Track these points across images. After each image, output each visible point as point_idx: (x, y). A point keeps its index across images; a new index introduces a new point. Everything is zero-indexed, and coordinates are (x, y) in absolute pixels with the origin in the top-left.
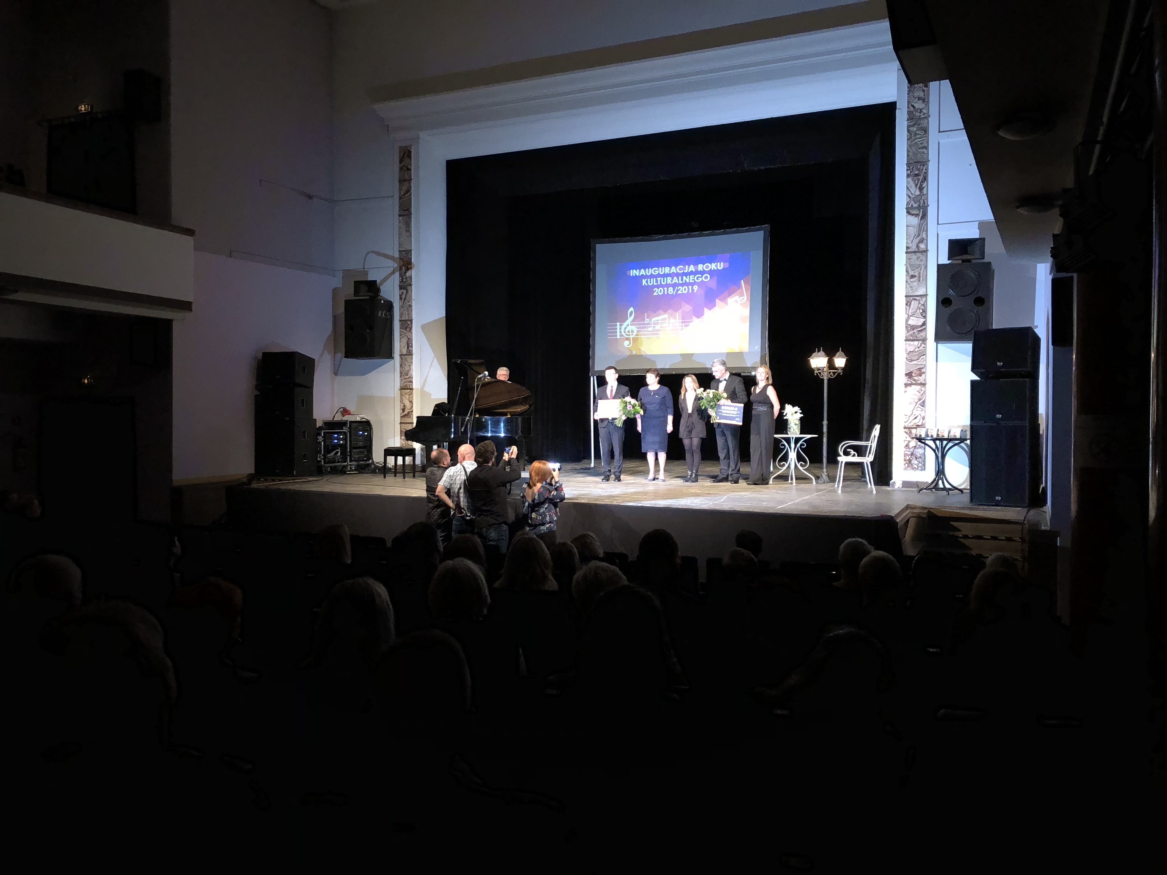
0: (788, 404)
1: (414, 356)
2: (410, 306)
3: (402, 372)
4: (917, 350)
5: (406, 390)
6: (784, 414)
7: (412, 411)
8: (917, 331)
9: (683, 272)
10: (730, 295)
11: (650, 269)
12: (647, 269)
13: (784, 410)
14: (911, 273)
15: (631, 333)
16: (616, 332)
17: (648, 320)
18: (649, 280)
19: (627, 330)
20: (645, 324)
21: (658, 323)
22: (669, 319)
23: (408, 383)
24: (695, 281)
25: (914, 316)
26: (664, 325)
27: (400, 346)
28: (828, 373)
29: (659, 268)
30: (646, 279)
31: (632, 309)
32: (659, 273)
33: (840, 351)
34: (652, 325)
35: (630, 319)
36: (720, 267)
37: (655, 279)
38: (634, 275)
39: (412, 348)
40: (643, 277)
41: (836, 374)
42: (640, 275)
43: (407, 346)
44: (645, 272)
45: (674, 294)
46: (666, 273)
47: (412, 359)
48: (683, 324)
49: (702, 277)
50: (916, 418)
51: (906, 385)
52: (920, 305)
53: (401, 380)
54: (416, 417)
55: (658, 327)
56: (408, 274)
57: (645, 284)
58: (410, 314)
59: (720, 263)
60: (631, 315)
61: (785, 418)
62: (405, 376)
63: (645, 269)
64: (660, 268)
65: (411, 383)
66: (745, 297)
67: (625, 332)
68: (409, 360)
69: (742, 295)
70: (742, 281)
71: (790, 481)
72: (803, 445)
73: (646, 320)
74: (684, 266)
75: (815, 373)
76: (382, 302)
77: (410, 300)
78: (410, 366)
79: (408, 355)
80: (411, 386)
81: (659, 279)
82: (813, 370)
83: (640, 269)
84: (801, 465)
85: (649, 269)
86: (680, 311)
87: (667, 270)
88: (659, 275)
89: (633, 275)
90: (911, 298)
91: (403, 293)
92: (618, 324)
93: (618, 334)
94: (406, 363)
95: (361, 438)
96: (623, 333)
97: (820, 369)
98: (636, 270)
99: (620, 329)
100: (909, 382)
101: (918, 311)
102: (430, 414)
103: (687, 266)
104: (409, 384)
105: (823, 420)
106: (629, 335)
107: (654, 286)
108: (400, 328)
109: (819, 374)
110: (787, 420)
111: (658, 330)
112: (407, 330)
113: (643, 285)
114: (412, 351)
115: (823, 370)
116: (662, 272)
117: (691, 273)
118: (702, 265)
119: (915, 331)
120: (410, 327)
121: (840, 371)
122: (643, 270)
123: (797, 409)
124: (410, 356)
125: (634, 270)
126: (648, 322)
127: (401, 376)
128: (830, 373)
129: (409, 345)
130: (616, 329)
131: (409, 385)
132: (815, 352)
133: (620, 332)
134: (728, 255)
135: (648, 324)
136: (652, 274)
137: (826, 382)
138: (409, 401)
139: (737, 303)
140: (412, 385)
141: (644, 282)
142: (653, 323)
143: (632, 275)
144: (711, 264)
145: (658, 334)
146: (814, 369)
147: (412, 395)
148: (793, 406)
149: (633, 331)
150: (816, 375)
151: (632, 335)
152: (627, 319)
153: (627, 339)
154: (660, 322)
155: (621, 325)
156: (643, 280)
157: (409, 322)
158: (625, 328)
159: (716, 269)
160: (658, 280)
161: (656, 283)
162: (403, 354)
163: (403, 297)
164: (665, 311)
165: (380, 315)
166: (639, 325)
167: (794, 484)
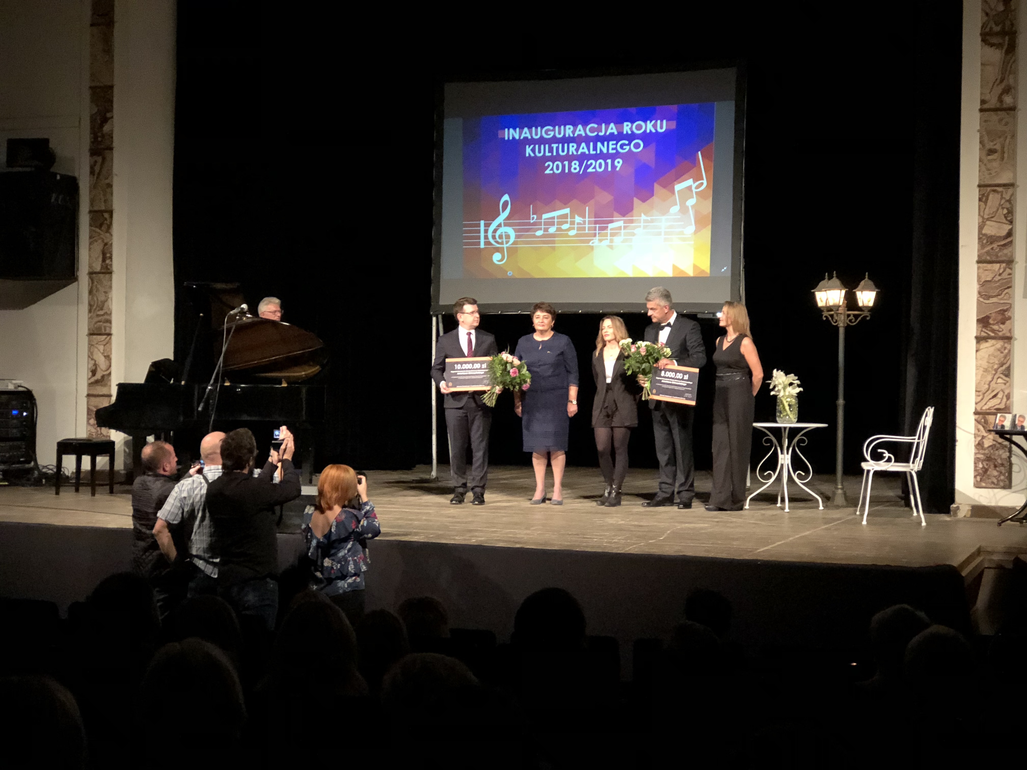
0: (777, 370)
1: (114, 276)
2: (110, 186)
3: (92, 303)
4: (998, 278)
5: (99, 337)
6: (771, 387)
7: (110, 374)
8: (998, 246)
9: (597, 135)
10: (679, 177)
11: (539, 128)
12: (534, 128)
13: (770, 380)
14: (990, 145)
15: (504, 240)
16: (479, 238)
17: (535, 216)
18: (537, 146)
19: (497, 235)
20: (530, 224)
21: (553, 224)
22: (573, 217)
23: (104, 322)
24: (618, 152)
25: (992, 219)
26: (565, 227)
27: (90, 256)
28: (846, 317)
29: (554, 127)
30: (532, 146)
31: (506, 197)
32: (554, 136)
33: (866, 279)
34: (543, 227)
35: (504, 215)
36: (661, 128)
37: (547, 146)
38: (511, 138)
39: (111, 261)
40: (527, 141)
41: (859, 319)
42: (522, 138)
43: (101, 256)
44: (531, 134)
45: (581, 173)
46: (567, 135)
47: (111, 280)
48: (597, 226)
49: (629, 144)
50: (995, 396)
51: (979, 339)
52: (1003, 201)
53: (90, 318)
54: (117, 385)
55: (552, 230)
56: (106, 128)
57: (529, 154)
58: (108, 201)
59: (662, 121)
60: (504, 209)
61: (772, 393)
62: (99, 311)
63: (530, 128)
64: (557, 128)
65: (108, 324)
66: (705, 182)
67: (494, 237)
68: (105, 283)
69: (698, 177)
70: (699, 153)
71: (779, 505)
72: (804, 441)
73: (532, 216)
74: (600, 124)
75: (824, 316)
76: (58, 177)
77: (110, 174)
78: (106, 292)
79: (103, 273)
80: (108, 329)
81: (555, 146)
82: (819, 311)
83: (522, 128)
84: (799, 476)
85: (536, 128)
86: (592, 202)
87: (569, 130)
88: (554, 140)
89: (509, 138)
90: (989, 189)
91: (96, 162)
92: (482, 223)
93: (482, 240)
94: (100, 288)
95: (15, 421)
96: (491, 239)
97: (832, 308)
98: (515, 129)
99: (486, 231)
100: (983, 334)
101: (1000, 210)
102: (141, 379)
103: (603, 125)
104: (105, 324)
105: (837, 398)
106: (502, 243)
107: (545, 159)
108: (91, 225)
109: (830, 319)
110: (775, 397)
111: (553, 235)
112: (102, 228)
113: (527, 155)
114: (111, 265)
115: (838, 310)
116: (560, 133)
117: (611, 137)
118: (629, 124)
119: (995, 246)
120: (109, 223)
121: (866, 313)
122: (526, 130)
123: (792, 378)
124: (107, 276)
125: (511, 130)
126: (534, 220)
127: (90, 311)
128: (849, 316)
129: (106, 255)
130: (479, 232)
131: (105, 327)
132: (824, 279)
133: (486, 237)
134: (674, 108)
135: (534, 224)
136: (542, 137)
137: (842, 331)
138: (105, 356)
139: (691, 191)
140: (111, 328)
141: (528, 150)
142: (544, 222)
143: (506, 138)
144: (645, 121)
145: (554, 242)
146: (822, 309)
147: (111, 344)
148: (787, 374)
149: (508, 237)
150: (824, 319)
151: (507, 242)
152: (498, 215)
153: (498, 250)
154: (556, 220)
155: (487, 225)
156: (527, 146)
157: (106, 215)
158: (495, 231)
159: (654, 131)
160: (553, 148)
161: (549, 152)
162: (95, 271)
163: (97, 169)
164: (565, 204)
165: (53, 200)
166: (519, 224)
167: (787, 510)
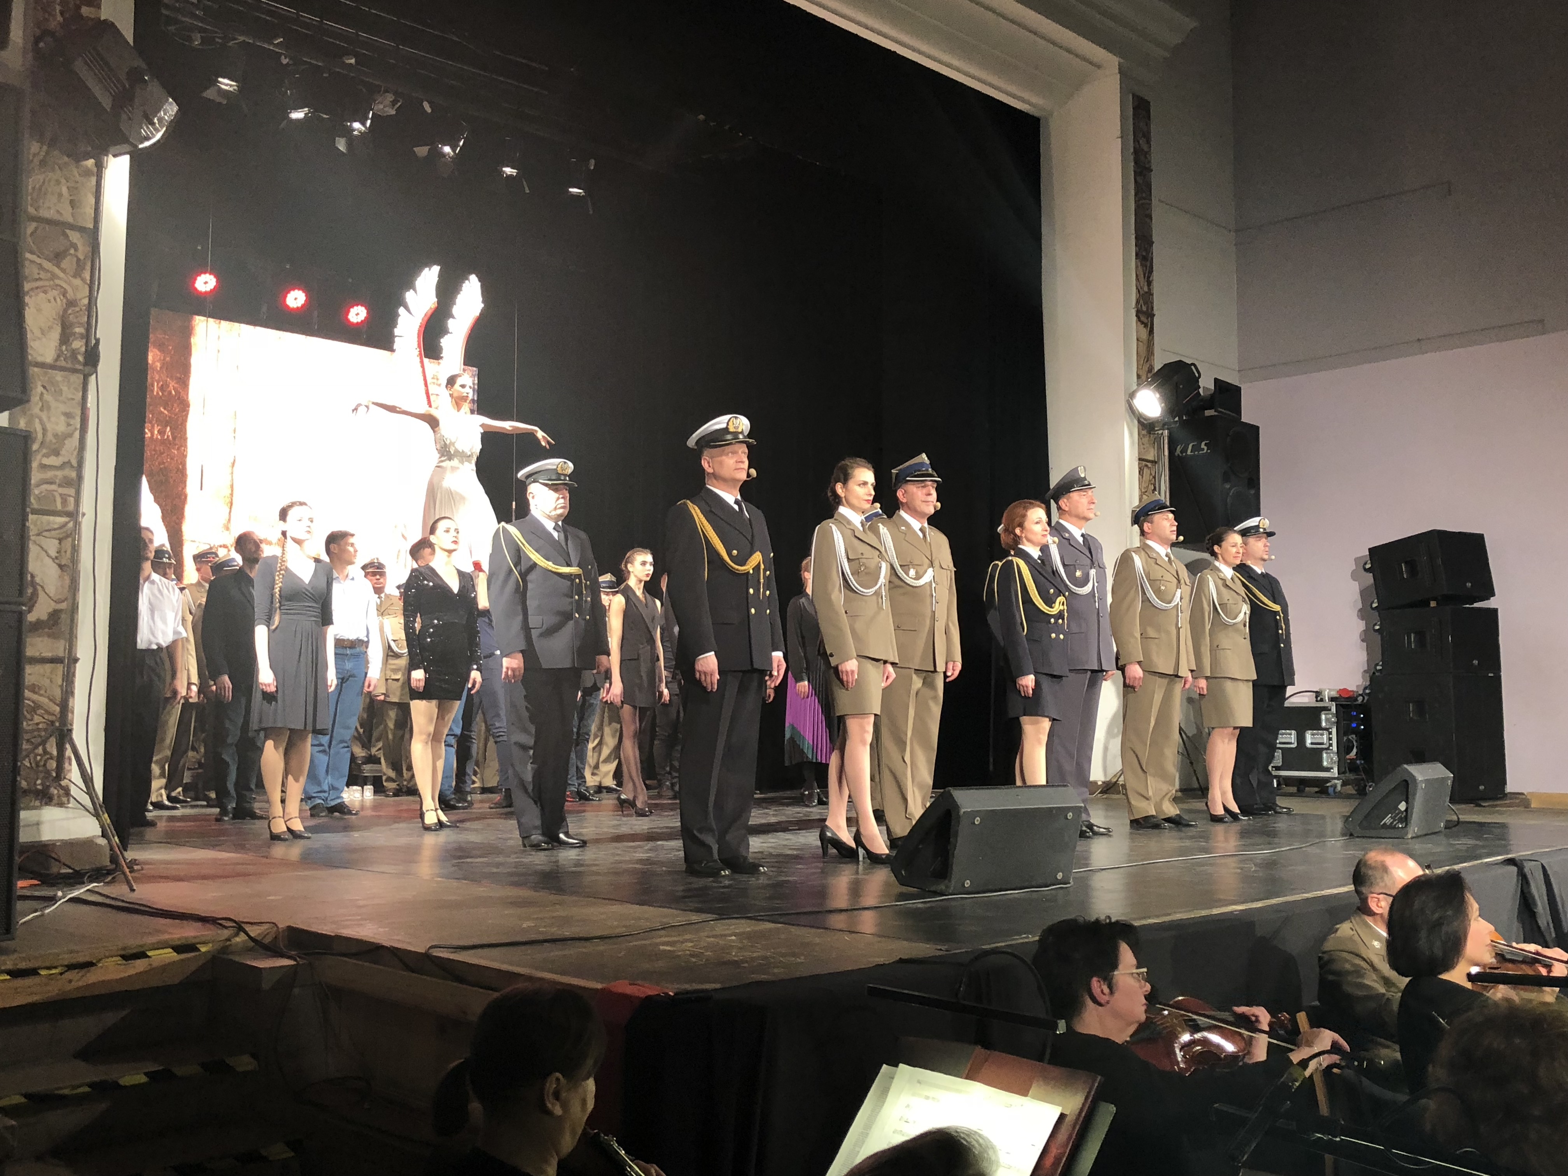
65: (71, 491)
78: (69, 415)
80: (70, 501)
138: (61, 566)
140: (78, 499)
147: (78, 538)
